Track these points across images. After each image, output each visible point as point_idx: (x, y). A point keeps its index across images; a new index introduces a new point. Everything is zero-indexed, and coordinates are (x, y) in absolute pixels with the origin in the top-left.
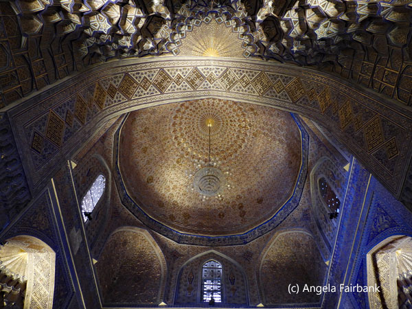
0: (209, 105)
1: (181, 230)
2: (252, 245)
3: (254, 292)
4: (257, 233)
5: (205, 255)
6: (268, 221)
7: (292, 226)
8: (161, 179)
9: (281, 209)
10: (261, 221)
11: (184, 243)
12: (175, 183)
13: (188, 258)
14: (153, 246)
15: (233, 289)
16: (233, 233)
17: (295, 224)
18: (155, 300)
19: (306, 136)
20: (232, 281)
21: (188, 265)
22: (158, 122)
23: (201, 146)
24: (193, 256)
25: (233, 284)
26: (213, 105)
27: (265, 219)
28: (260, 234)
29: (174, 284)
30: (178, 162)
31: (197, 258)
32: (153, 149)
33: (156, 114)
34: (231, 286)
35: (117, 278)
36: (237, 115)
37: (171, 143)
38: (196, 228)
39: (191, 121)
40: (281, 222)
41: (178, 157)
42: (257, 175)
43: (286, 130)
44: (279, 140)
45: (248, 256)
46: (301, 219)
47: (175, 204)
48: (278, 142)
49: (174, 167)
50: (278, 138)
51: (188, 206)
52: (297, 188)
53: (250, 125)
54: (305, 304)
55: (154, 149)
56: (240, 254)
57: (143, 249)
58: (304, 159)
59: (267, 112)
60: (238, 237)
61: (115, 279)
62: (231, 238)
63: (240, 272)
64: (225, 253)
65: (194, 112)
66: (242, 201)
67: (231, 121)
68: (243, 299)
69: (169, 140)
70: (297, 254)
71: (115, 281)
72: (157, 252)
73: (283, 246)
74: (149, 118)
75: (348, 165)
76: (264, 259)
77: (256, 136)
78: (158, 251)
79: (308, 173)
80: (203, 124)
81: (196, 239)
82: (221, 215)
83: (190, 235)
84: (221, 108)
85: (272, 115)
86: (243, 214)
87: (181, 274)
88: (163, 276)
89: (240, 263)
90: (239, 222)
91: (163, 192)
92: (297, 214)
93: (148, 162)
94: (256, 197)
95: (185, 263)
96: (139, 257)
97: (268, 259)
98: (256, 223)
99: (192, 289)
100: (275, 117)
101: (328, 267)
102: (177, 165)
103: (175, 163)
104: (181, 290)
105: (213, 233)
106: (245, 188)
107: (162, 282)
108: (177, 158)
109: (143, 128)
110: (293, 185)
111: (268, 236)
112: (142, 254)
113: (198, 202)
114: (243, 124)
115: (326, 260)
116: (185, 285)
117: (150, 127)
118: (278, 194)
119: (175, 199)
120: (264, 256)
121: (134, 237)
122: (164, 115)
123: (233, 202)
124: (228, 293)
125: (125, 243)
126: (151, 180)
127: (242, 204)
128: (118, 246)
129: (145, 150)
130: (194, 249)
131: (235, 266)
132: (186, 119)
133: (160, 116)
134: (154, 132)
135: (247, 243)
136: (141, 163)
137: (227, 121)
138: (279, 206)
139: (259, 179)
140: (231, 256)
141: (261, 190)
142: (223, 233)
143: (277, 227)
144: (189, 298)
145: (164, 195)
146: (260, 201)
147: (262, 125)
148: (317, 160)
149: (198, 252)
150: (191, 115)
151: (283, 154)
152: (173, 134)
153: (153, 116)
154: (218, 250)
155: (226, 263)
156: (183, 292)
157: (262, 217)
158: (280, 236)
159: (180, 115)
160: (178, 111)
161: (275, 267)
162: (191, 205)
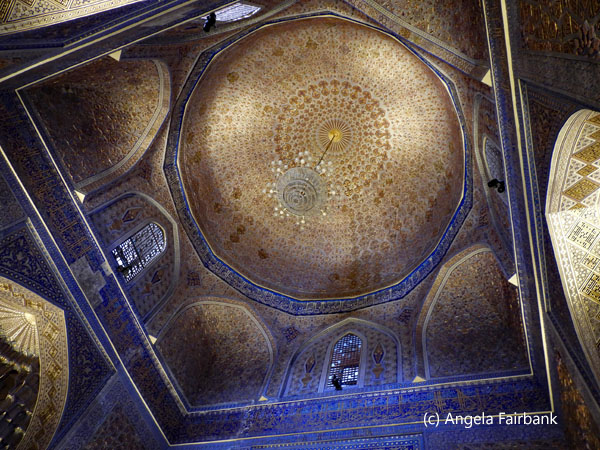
0: (365, 127)
1: (181, 161)
2: (209, 276)
3: (161, 318)
4: (227, 274)
5: (165, 218)
6: (249, 282)
7: (267, 322)
8: (237, 93)
9: (275, 294)
10: (243, 272)
11: (166, 175)
12: (235, 117)
13: (152, 195)
14: (147, 130)
15: (148, 288)
16: (209, 240)
17: (271, 323)
18: (77, 180)
19: (398, 293)
20: (156, 279)
21: (143, 199)
22: (325, 60)
23: (298, 134)
24: (157, 200)
25: (154, 281)
26: (366, 134)
27: (249, 277)
28: (229, 281)
29: (111, 196)
30: (266, 108)
31: (156, 208)
32: (279, 65)
33: (340, 55)
34: (150, 282)
35: (70, 91)
36: (363, 174)
37: (293, 88)
38: (190, 181)
39: (332, 107)
40: (260, 302)
41: (273, 106)
42: (292, 234)
43: (377, 254)
44: (355, 248)
45: (193, 279)
46: (282, 329)
47: (207, 131)
48: (351, 246)
49: (258, 106)
50: (357, 245)
51: (209, 152)
52: (315, 304)
53: (355, 197)
54: (182, 391)
55: (281, 66)
56: (190, 268)
57: (134, 115)
58: (361, 299)
59: (387, 217)
60: (208, 251)
61: (67, 88)
62: (201, 241)
63: (170, 282)
64: (182, 245)
65: (348, 108)
66: (248, 227)
67: (350, 166)
68: (145, 311)
69: (298, 84)
70: (228, 341)
71: (64, 90)
72: (140, 141)
73: (229, 320)
74: (333, 45)
75: (422, 380)
76: (200, 303)
77: (344, 210)
78: (144, 143)
79: (349, 313)
80: (329, 127)
81: (179, 191)
82: (218, 208)
83: (180, 178)
84: (364, 147)
85: (387, 226)
86: (235, 239)
87: (127, 197)
88: (113, 170)
89: (181, 274)
90: (223, 239)
91: (218, 105)
92: (285, 319)
93: (258, 64)
94: (263, 247)
95: (144, 195)
96: (120, 114)
97: (204, 308)
98: (237, 267)
99: (119, 228)
100: (386, 232)
101: (257, 402)
102: (262, 110)
103: (264, 105)
104: (109, 212)
105: (195, 212)
106: (266, 224)
107: (105, 174)
108: (272, 104)
109: (316, 41)
110: (314, 296)
111: (233, 294)
112: (124, 117)
113: (219, 163)
114: (353, 186)
115: (266, 395)
116: (118, 214)
117: (317, 50)
118: (288, 278)
119: (214, 127)
120: (205, 302)
121: (150, 94)
122: (339, 65)
123: (241, 215)
124: (141, 284)
125: (135, 82)
126: (233, 78)
127: (244, 230)
128: (130, 73)
129: (278, 53)
130: (166, 196)
131: (173, 270)
132: (335, 99)
133: (338, 61)
134: (309, 58)
135: (207, 267)
136: (257, 53)
137: (347, 160)
138: (276, 288)
139: (287, 239)
140: (182, 257)
141: (276, 248)
142: (202, 227)
143: (250, 299)
144: (106, 231)
145: (215, 108)
146: (263, 255)
147: (364, 215)
148: (378, 322)
149: (164, 204)
150: (342, 105)
151: (339, 259)
152: (308, 86)
153: (337, 50)
154: (180, 231)
155: (171, 254)
156: (107, 216)
157: (248, 270)
158: (242, 309)
159: (340, 88)
160: (347, 85)
161: (198, 323)
162: (212, 155)
